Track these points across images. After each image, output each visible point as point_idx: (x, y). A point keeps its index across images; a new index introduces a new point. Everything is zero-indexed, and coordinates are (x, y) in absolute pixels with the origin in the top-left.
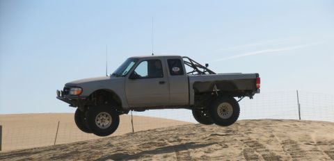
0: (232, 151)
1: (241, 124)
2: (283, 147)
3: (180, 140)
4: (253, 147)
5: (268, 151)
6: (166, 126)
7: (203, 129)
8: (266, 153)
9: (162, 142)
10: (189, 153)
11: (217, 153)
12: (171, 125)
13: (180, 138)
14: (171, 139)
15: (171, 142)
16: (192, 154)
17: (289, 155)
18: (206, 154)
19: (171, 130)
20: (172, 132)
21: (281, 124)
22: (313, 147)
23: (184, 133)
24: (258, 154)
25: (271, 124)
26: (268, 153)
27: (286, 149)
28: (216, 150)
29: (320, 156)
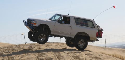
0: (32, 57)
1: (36, 45)
2: (54, 54)
3: (9, 52)
4: (41, 54)
5: (47, 56)
6: (3, 46)
7: (19, 47)
8: (46, 57)
9: (1, 53)
10: (13, 57)
11: (26, 58)
12: (5, 46)
13: (10, 51)
14: (6, 52)
15: (5, 53)
16: (15, 58)
17: (56, 58)
18: (21, 58)
19: (6, 48)
20: (6, 49)
21: (53, 45)
22: (67, 54)
23: (11, 49)
24: (43, 57)
25: (49, 44)
26: (48, 57)
27: (55, 55)
28: (25, 56)
29: (70, 58)
